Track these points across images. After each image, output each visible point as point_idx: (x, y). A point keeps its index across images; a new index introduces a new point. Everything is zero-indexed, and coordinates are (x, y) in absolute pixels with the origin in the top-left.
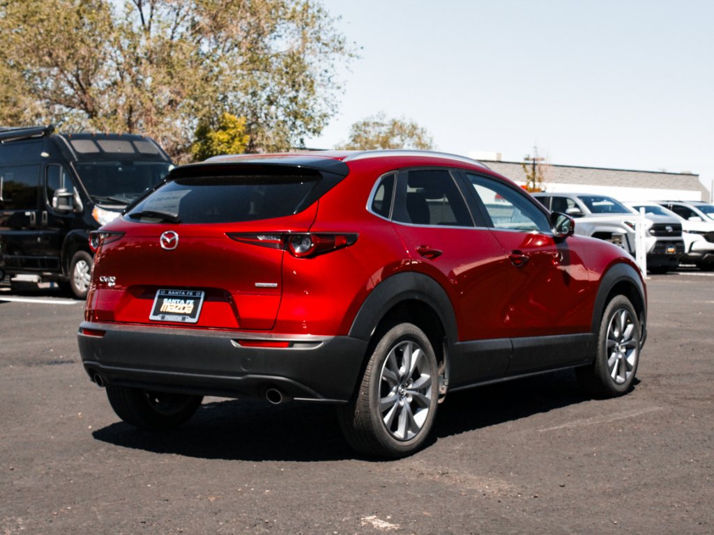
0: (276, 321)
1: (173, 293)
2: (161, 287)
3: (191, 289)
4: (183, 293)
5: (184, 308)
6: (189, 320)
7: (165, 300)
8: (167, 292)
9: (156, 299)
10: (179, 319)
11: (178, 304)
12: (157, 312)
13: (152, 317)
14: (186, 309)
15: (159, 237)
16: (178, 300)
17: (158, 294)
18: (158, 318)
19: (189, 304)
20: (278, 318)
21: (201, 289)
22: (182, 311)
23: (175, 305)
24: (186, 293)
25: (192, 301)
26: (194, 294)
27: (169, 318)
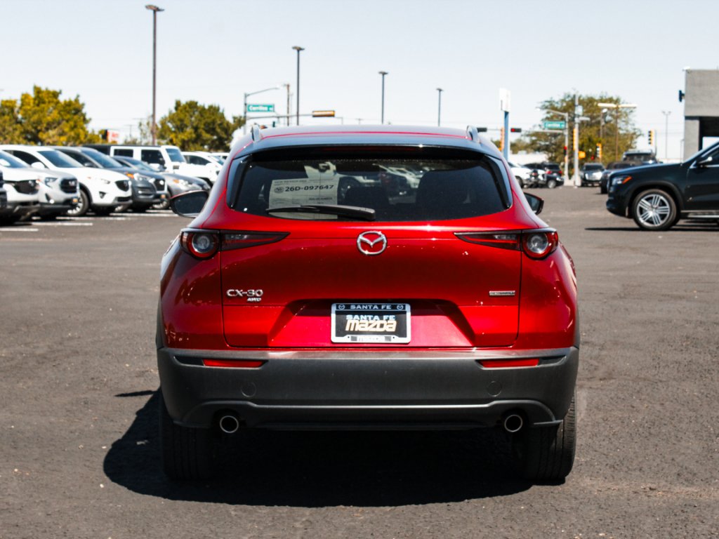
0: (518, 334)
1: (359, 307)
2: (338, 301)
3: (386, 301)
4: (376, 307)
5: (382, 326)
6: (396, 340)
7: (349, 317)
8: (348, 307)
9: (333, 316)
10: (381, 339)
11: (371, 321)
12: (341, 332)
13: (335, 339)
14: (385, 326)
15: (357, 238)
16: (370, 317)
17: (334, 309)
18: (346, 339)
19: (388, 320)
20: (520, 332)
21: (404, 301)
22: (378, 329)
23: (367, 322)
24: (380, 307)
25: (392, 317)
26: (394, 307)
27: (361, 339)
